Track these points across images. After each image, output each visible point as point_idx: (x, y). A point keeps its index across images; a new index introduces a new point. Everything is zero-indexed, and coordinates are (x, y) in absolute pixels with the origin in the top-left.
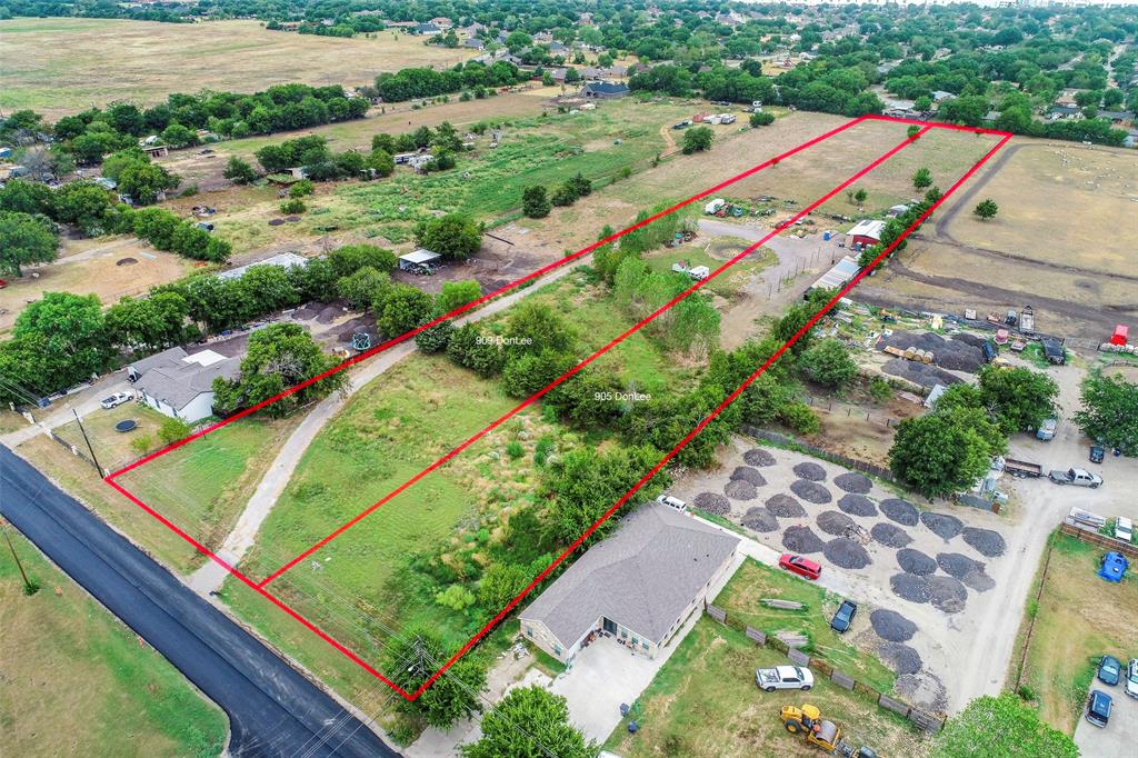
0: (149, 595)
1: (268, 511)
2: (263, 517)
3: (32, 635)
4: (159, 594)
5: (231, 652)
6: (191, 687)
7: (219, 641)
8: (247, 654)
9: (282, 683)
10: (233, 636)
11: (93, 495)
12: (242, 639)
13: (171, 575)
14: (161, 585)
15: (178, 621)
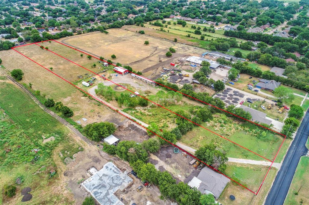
0: (285, 173)
1: (253, 160)
2: (255, 161)
3: (305, 189)
4: (285, 172)
5: (290, 159)
6: (299, 162)
7: (289, 160)
8: (289, 156)
9: (292, 151)
10: (287, 159)
11: (262, 196)
12: (287, 158)
13: (279, 172)
14: (282, 172)
15: (289, 167)
